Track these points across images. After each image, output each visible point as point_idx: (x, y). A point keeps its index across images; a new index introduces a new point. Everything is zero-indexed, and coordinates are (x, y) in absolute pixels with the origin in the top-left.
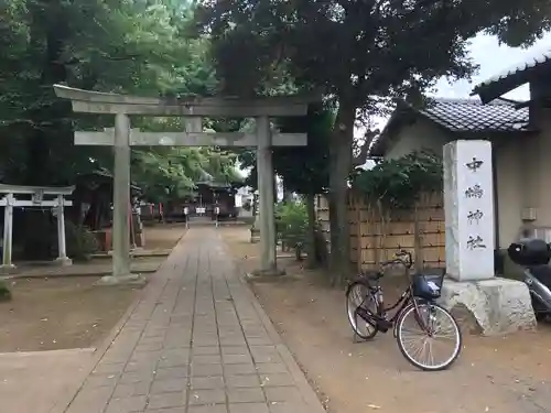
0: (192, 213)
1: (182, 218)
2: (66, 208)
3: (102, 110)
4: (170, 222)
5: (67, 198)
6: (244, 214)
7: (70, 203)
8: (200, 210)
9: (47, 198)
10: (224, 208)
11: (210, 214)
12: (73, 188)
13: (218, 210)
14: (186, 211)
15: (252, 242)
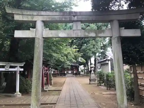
0: (68, 73)
1: (65, 75)
2: (20, 71)
3: (29, 19)
4: (61, 75)
5: (21, 67)
6: (81, 73)
7: (22, 70)
8: (70, 72)
9: (11, 67)
10: (77, 71)
11: (73, 73)
12: (24, 63)
13: (75, 72)
14: (66, 72)
15: (90, 84)
